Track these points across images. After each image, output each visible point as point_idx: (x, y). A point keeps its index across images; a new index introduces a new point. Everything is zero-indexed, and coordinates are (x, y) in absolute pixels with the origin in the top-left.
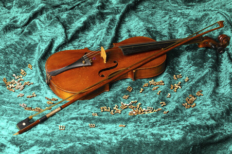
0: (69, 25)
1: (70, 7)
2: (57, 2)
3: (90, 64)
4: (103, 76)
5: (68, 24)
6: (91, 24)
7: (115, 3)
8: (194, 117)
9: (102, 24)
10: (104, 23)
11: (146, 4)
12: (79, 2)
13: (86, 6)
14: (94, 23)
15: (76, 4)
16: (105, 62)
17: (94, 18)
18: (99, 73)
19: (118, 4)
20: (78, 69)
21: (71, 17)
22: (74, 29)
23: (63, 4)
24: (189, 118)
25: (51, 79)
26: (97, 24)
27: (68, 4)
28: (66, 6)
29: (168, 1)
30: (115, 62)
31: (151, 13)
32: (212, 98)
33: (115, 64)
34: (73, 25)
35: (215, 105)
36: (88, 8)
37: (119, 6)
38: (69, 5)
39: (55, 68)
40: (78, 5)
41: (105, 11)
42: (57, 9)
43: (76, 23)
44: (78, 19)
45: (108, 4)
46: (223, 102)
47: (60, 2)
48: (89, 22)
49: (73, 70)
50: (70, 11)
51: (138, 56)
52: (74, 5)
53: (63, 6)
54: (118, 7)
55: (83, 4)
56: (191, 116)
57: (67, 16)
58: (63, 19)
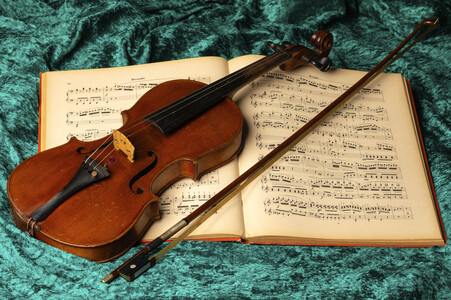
1: (180, 16)
2: (154, 3)
4: (140, 191)
5: (175, 51)
12: (198, 8)
13: (212, 17)
14: (229, 55)
15: (192, 11)
17: (228, 46)
18: (131, 186)
21: (182, 38)
23: (167, 8)
27: (176, 9)
28: (173, 13)
30: (150, 154)
36: (216, 21)
37: (281, 26)
38: (177, 11)
40: (196, 13)
41: (252, 32)
42: (153, 17)
43: (191, 50)
44: (196, 42)
45: (259, 19)
47: (161, 4)
50: (181, 23)
52: (189, 12)
53: (166, 12)
54: (278, 28)
55: (206, 13)
57: (174, 33)
58: (167, 40)
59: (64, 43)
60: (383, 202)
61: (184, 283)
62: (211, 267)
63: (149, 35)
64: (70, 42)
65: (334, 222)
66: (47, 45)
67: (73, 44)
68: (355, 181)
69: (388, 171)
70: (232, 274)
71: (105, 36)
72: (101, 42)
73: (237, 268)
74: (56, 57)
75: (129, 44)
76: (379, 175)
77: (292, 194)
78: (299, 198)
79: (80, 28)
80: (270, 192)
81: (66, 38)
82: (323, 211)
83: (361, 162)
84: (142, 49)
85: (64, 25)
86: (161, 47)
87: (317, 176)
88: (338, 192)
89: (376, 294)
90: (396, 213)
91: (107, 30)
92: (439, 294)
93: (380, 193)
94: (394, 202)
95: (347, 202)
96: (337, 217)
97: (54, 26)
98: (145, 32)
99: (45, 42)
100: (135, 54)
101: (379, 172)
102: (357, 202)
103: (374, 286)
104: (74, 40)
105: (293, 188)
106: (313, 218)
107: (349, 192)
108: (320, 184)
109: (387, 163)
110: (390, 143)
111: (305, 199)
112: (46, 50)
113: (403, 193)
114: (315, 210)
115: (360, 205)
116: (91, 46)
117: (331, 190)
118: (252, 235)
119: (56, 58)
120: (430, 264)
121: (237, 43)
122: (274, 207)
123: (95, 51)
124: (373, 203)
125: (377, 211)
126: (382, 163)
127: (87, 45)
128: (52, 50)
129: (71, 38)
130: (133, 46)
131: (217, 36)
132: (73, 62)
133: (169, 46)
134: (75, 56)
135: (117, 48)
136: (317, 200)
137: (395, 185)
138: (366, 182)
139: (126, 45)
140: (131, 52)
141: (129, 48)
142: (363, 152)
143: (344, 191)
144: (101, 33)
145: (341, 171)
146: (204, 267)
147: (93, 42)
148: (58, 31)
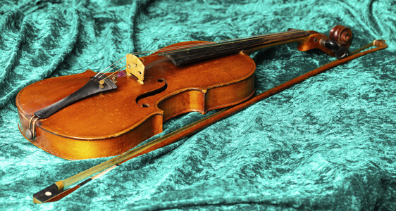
3: (115, 87)
4: (145, 106)
7: (104, 5)
11: (163, 5)
16: (142, 83)
18: (137, 100)
19: (110, 6)
20: (91, 100)
25: (40, 123)
29: (202, 2)
31: (178, 18)
32: (343, 123)
33: (161, 85)
35: (352, 132)
39: (40, 106)
46: (366, 125)
49: (82, 104)
51: (200, 66)
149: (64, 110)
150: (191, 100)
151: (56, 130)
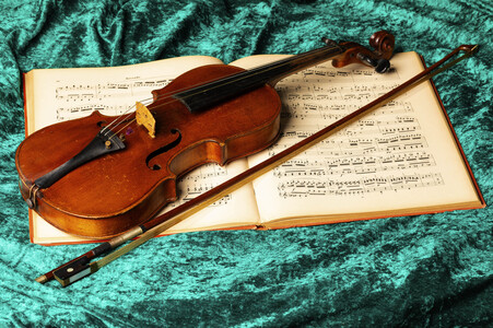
0: (152, 29)
3: (123, 146)
4: (156, 168)
5: (151, 25)
6: (202, 25)
8: (431, 237)
9: (227, 26)
10: (232, 25)
14: (209, 24)
16: (153, 136)
17: (207, 13)
18: (147, 161)
21: (156, 10)
22: (164, 38)
24: (422, 240)
25: (42, 195)
26: (217, 26)
30: (174, 132)
33: (175, 136)
34: (163, 27)
39: (41, 170)
43: (168, 22)
44: (172, 13)
48: (195, 21)
49: (87, 167)
56: (425, 235)
57: (148, 6)
58: (140, 14)
59: (29, 26)
60: (410, 172)
61: (180, 281)
62: (209, 260)
63: (121, 11)
64: (35, 26)
65: (357, 196)
66: (11, 30)
67: (38, 27)
68: (375, 155)
69: (412, 141)
70: (234, 265)
71: (73, 15)
72: (69, 23)
73: (238, 259)
74: (21, 42)
75: (99, 23)
76: (402, 146)
77: (308, 176)
78: (315, 179)
79: (44, 9)
80: (283, 177)
81: (31, 21)
82: (344, 187)
83: (381, 137)
84: (114, 27)
85: (27, 7)
86: (135, 22)
87: (333, 156)
88: (358, 168)
89: (391, 269)
90: (426, 180)
91: (75, 10)
92: (461, 254)
93: (406, 163)
94: (421, 170)
95: (371, 176)
96: (359, 191)
97: (16, 9)
98: (116, 8)
99: (8, 27)
100: (108, 33)
101: (401, 144)
102: (380, 174)
103: (389, 261)
104: (40, 22)
105: (308, 171)
106: (333, 195)
107: (372, 167)
108: (338, 164)
109: (409, 134)
110: (410, 115)
111: (323, 179)
112: (10, 36)
113: (430, 160)
114: (335, 188)
115: (384, 178)
116: (58, 28)
117: (351, 167)
118: (268, 220)
119: (21, 44)
120: (445, 226)
121: (217, 9)
122: (289, 190)
123: (63, 32)
124: (398, 174)
125: (404, 181)
126: (404, 134)
127: (53, 27)
128: (16, 35)
129: (36, 21)
130: (104, 24)
131: (195, 4)
132: (39, 47)
133: (143, 21)
134: (42, 40)
135: (86, 30)
136: (336, 178)
137: (421, 154)
138: (389, 155)
139: (95, 26)
140: (103, 32)
141: (100, 28)
142: (382, 127)
143: (365, 166)
144: (68, 13)
145: (360, 147)
146: (203, 260)
147: (60, 23)
148: (21, 14)
149: (68, 176)
150: (208, 151)
151: (58, 205)
